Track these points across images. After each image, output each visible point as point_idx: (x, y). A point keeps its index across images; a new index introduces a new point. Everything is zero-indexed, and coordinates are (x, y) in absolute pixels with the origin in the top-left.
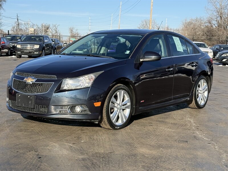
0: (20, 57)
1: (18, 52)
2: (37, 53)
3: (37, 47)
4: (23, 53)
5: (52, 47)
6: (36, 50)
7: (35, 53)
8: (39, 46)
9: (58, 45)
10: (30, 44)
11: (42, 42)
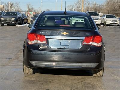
0: (3, 25)
1: (2, 22)
2: (14, 22)
3: (13, 19)
4: (5, 23)
5: (22, 19)
6: (13, 21)
7: (12, 23)
8: (14, 18)
9: (24, 18)
10: (8, 17)
11: (16, 16)
